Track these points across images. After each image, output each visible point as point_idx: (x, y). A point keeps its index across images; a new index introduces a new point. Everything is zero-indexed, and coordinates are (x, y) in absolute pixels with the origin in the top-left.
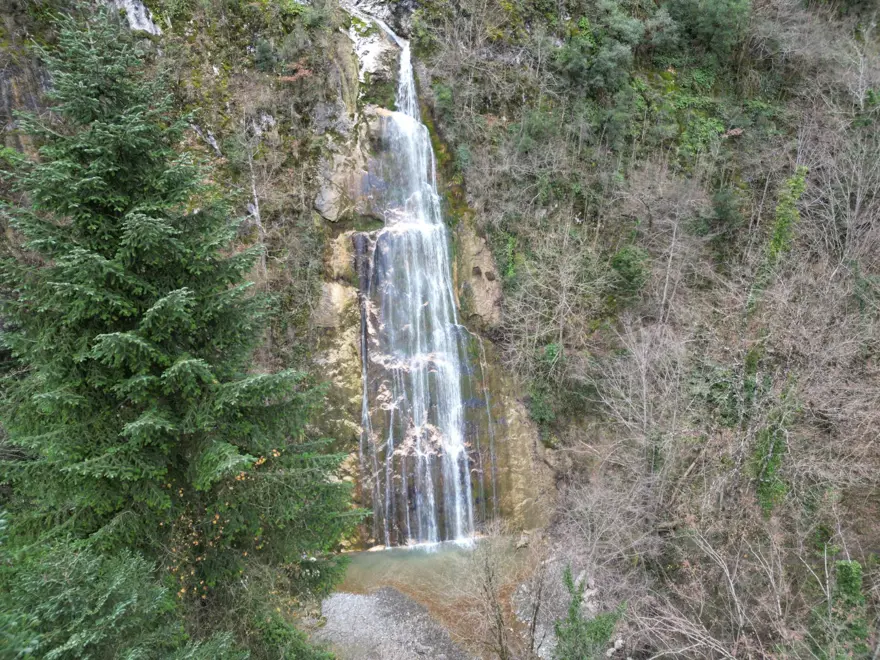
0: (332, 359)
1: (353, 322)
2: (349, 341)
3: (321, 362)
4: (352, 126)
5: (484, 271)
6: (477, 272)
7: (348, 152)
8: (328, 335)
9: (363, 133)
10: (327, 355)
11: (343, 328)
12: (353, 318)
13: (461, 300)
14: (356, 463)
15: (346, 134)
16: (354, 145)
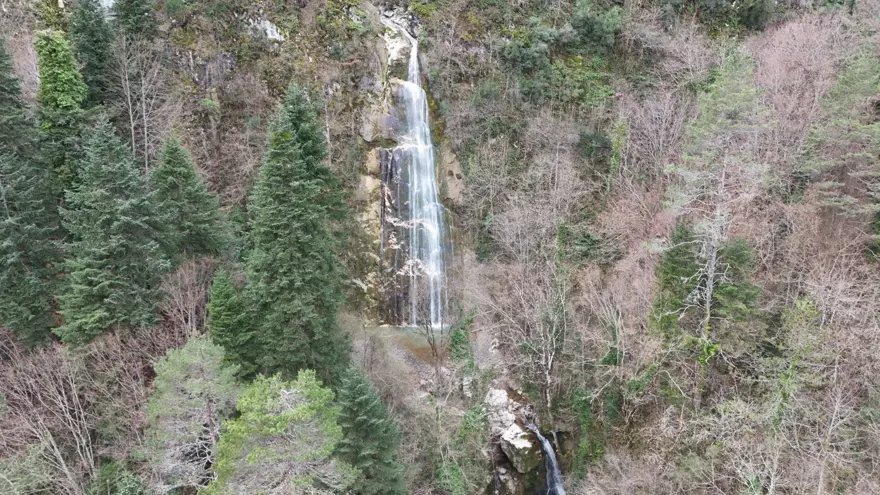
0: (365, 218)
1: (377, 198)
2: (374, 209)
3: (359, 219)
4: (382, 90)
5: (455, 173)
6: (451, 174)
7: (379, 103)
8: (362, 205)
9: (388, 93)
10: (362, 216)
11: (371, 201)
12: (378, 196)
13: (440, 190)
14: (374, 277)
15: (379, 94)
16: (383, 100)
